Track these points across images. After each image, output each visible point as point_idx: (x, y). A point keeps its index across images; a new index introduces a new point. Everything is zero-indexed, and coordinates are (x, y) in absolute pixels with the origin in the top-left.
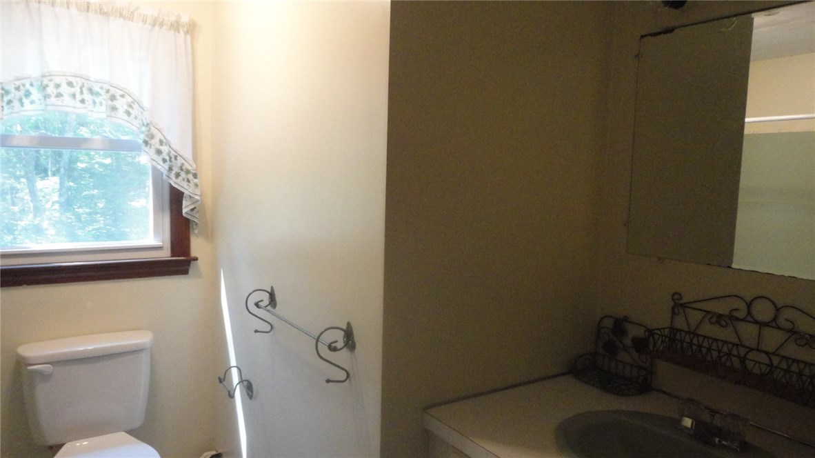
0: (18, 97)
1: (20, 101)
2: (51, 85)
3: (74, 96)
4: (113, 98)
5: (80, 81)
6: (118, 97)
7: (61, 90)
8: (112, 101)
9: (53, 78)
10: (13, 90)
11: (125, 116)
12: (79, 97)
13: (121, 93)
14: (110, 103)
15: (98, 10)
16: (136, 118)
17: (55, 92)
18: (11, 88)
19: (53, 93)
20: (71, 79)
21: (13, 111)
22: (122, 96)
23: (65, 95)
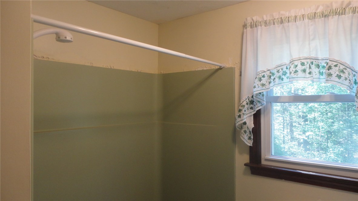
0: (278, 76)
1: (280, 77)
2: (292, 66)
3: (304, 71)
4: (330, 68)
5: (309, 61)
6: (333, 67)
7: (298, 68)
8: (329, 70)
9: (294, 62)
10: (276, 73)
11: (337, 79)
12: (308, 71)
13: (335, 64)
14: (328, 71)
15: (321, 15)
16: (346, 79)
17: (294, 70)
18: (275, 71)
19: (293, 71)
20: (303, 61)
21: (275, 84)
22: (336, 66)
23: (299, 71)
